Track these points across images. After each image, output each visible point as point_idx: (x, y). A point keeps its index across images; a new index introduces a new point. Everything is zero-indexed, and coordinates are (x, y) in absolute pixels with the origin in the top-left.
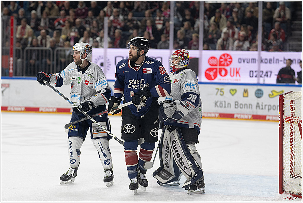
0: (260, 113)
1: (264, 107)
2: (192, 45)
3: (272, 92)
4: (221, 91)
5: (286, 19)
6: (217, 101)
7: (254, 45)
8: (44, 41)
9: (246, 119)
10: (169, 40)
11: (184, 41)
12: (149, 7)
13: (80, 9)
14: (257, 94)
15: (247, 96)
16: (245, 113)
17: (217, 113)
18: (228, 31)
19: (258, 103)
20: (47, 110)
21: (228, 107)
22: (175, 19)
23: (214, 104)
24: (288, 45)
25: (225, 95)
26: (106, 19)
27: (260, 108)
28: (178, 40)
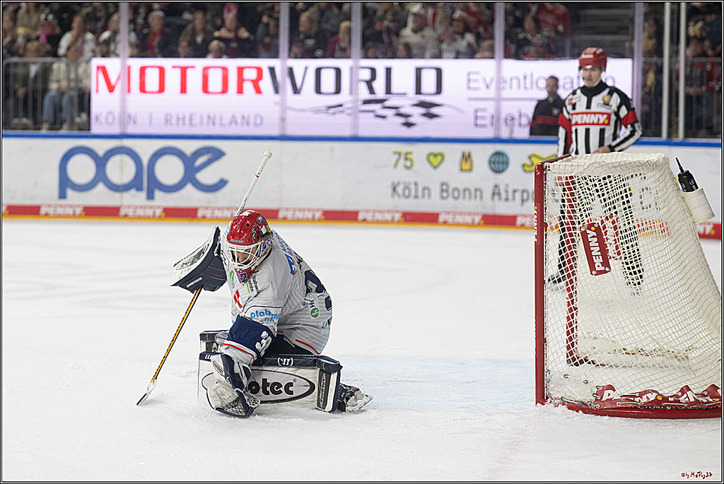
0: (502, 209)
1: (510, 196)
2: (337, 48)
3: (530, 158)
4: (406, 159)
6: (396, 182)
7: (486, 44)
9: (467, 225)
11: (316, 39)
14: (494, 163)
15: (470, 170)
16: (465, 210)
17: (398, 212)
18: (423, 12)
19: (496, 186)
21: (423, 196)
23: (390, 190)
25: (415, 168)
27: (500, 199)
28: (301, 36)
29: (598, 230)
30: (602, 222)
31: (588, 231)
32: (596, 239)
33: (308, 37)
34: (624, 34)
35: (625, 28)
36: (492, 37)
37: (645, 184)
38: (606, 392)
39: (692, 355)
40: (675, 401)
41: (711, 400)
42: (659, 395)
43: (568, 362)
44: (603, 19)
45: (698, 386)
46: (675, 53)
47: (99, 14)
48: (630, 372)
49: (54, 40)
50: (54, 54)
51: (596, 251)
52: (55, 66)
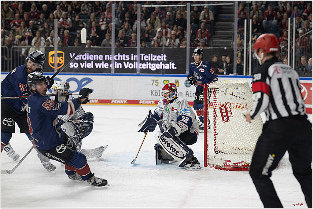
0: (189, 99)
1: (192, 95)
2: (132, 43)
4: (156, 82)
5: (210, 21)
6: (152, 91)
10: (111, 39)
11: (124, 40)
12: (94, 11)
13: (32, 12)
14: (186, 83)
15: (178, 86)
17: (153, 100)
18: (161, 31)
19: (187, 92)
22: (115, 21)
23: (151, 93)
24: (211, 42)
25: (159, 85)
27: (188, 96)
28: (119, 39)
29: (225, 107)
30: (226, 104)
31: (222, 107)
32: (224, 110)
34: (230, 39)
35: (231, 37)
38: (228, 162)
42: (246, 163)
43: (215, 152)
46: (247, 46)
47: (46, 31)
48: (236, 155)
49: (30, 39)
50: (31, 45)
51: (224, 114)
52: (31, 49)
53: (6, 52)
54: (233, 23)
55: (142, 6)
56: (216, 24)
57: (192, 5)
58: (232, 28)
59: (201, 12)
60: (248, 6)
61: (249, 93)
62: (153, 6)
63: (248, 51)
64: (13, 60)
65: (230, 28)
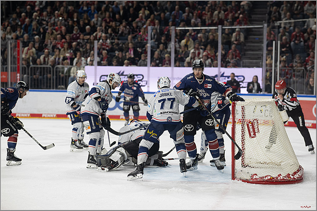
7: (215, 62)
8: (46, 59)
10: (147, 59)
11: (159, 60)
12: (131, 33)
13: (75, 34)
20: (49, 116)
24: (241, 62)
26: (96, 42)
28: (155, 59)
29: (252, 124)
30: (253, 121)
31: (249, 124)
32: (251, 126)
33: (157, 60)
34: (259, 60)
35: (260, 58)
36: (217, 60)
37: (267, 108)
38: (254, 176)
39: (282, 164)
40: (276, 179)
41: (288, 178)
42: (271, 177)
43: (242, 166)
44: (253, 55)
45: (284, 174)
46: (276, 66)
48: (262, 169)
49: (72, 60)
50: (72, 65)
51: (251, 130)
52: (73, 69)
53: (50, 71)
54: (262, 45)
55: (176, 28)
56: (246, 45)
57: (223, 28)
58: (261, 49)
59: (232, 35)
60: (276, 28)
61: (275, 111)
62: (187, 28)
63: (276, 70)
64: (56, 78)
65: (259, 49)
